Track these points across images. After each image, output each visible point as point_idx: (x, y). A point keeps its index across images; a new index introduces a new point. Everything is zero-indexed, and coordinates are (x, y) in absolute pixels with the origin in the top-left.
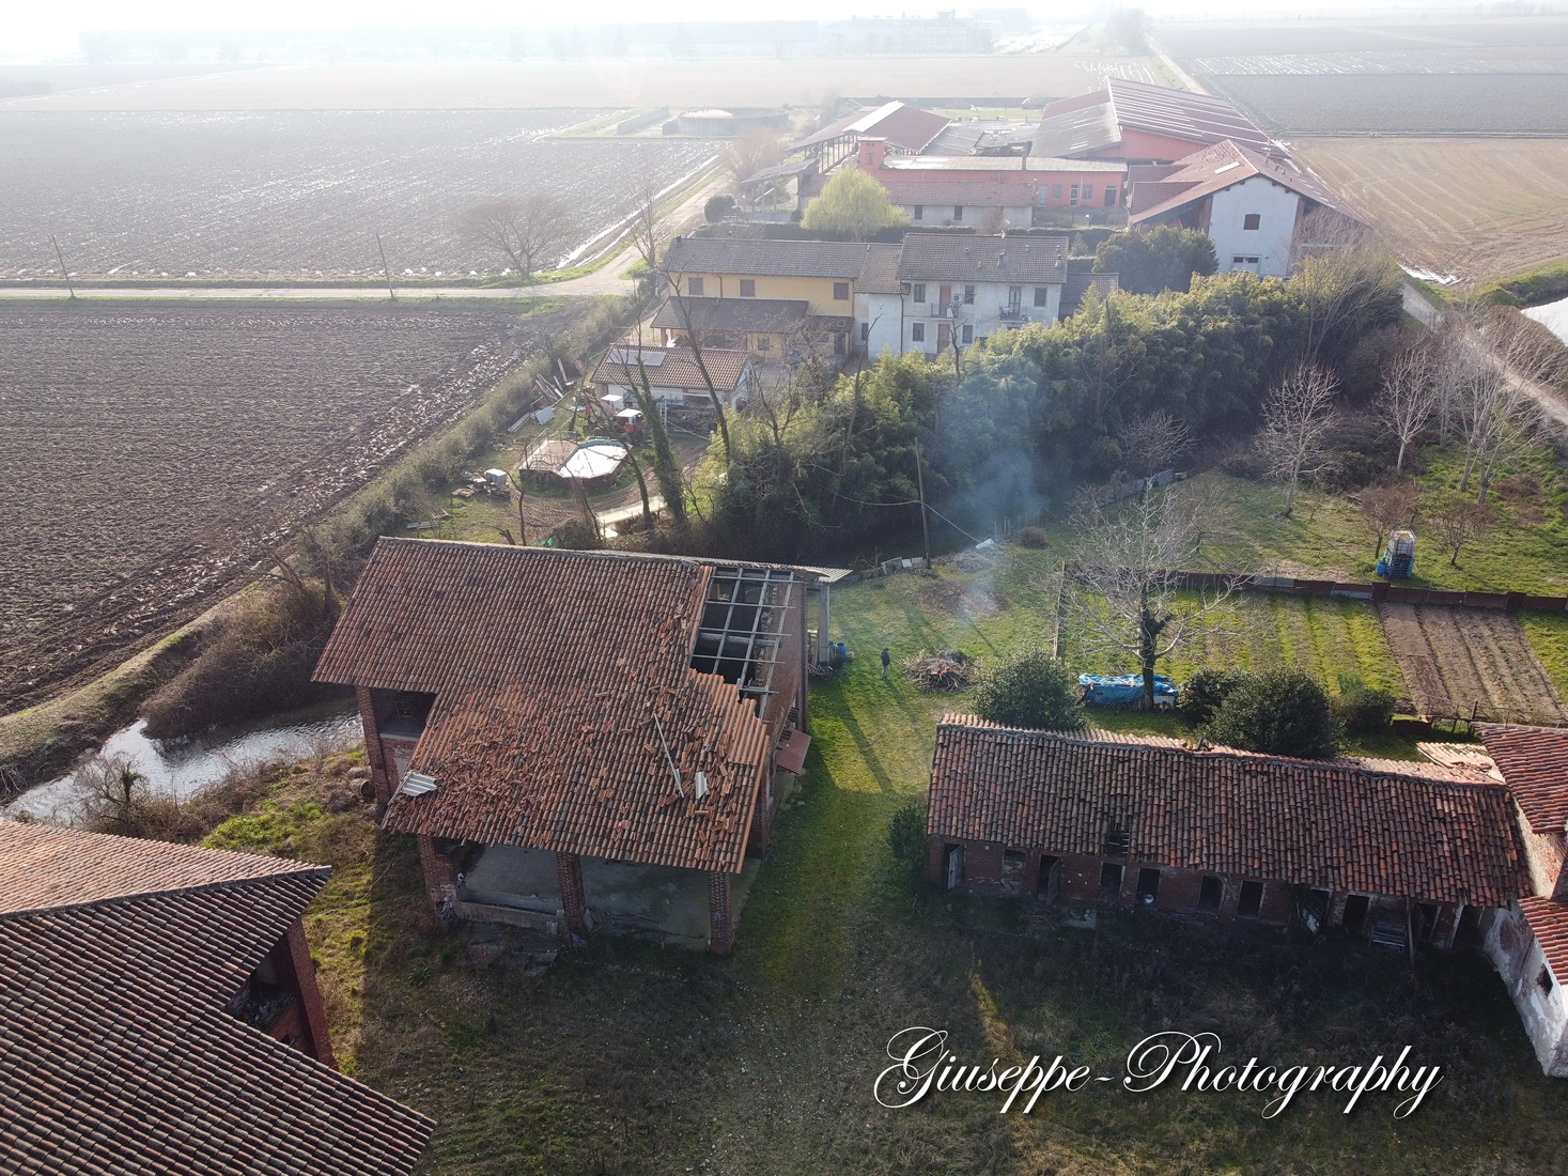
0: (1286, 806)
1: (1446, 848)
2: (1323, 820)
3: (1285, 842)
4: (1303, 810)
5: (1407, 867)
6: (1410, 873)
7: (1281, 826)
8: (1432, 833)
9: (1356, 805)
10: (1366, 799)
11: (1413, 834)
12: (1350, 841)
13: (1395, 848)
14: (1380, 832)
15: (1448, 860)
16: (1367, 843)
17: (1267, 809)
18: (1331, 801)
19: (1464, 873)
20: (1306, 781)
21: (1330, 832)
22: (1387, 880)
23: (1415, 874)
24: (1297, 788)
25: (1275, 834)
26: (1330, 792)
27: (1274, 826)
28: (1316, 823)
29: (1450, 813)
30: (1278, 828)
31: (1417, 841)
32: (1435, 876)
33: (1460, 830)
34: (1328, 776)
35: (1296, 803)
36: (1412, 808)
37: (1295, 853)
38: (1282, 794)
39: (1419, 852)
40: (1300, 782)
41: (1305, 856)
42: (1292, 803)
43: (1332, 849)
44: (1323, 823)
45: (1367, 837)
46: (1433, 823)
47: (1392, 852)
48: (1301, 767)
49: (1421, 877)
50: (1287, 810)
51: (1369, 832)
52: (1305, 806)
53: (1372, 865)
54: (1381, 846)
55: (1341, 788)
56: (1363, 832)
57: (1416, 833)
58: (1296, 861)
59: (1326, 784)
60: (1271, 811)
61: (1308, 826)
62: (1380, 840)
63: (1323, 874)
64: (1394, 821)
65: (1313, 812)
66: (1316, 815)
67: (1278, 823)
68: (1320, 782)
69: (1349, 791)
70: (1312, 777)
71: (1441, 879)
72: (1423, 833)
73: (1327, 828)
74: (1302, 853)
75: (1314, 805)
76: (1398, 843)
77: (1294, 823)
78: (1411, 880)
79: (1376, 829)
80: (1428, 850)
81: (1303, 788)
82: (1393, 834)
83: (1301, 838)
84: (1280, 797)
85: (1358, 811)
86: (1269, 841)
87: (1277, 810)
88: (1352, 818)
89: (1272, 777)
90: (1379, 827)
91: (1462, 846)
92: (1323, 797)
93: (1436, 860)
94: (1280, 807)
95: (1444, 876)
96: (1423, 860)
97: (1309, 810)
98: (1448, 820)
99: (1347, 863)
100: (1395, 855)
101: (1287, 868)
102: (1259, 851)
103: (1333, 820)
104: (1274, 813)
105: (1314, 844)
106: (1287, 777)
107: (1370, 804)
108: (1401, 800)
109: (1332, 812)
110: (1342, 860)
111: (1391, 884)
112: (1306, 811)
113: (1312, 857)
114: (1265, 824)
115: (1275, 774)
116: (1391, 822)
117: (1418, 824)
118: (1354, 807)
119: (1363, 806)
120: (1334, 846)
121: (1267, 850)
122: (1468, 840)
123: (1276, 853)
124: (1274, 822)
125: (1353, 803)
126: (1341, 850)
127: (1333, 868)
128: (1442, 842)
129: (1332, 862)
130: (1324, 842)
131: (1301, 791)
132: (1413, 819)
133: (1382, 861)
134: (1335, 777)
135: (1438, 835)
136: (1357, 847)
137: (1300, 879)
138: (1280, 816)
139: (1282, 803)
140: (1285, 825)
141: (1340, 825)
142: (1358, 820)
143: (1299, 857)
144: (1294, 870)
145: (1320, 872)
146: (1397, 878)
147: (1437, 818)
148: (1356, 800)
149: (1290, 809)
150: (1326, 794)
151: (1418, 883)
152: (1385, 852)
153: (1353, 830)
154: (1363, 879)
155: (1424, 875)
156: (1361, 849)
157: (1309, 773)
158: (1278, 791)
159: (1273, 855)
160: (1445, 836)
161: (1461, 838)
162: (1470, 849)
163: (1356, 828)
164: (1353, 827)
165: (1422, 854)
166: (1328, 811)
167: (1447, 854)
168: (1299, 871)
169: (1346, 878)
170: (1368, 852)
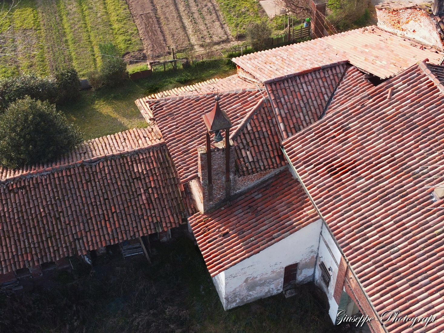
0: (41, 207)
1: (144, 197)
2: (66, 208)
3: (45, 233)
4: (52, 205)
5: (123, 221)
6: (126, 224)
7: (40, 223)
8: (134, 190)
9: (85, 189)
10: (90, 181)
11: (123, 196)
12: (86, 215)
13: (113, 210)
14: (102, 202)
15: (146, 205)
16: (96, 214)
17: (29, 214)
18: (69, 192)
19: (156, 210)
20: (51, 183)
21: (72, 214)
22: (113, 235)
23: (128, 223)
24: (46, 190)
25: (38, 231)
26: (67, 185)
27: (36, 225)
28: (62, 212)
29: (143, 171)
30: (38, 225)
31: (126, 200)
32: (140, 220)
33: (150, 182)
34: (64, 174)
35: (47, 202)
36: (120, 178)
37: (53, 239)
38: (37, 199)
39: (128, 207)
40: (47, 185)
41: (60, 238)
42: (44, 203)
43: (75, 226)
44: (67, 210)
45: (95, 209)
46: (134, 182)
47: (113, 213)
48: (45, 173)
49: (132, 224)
50: (42, 210)
51: (96, 205)
52: (53, 202)
53: (102, 228)
54: (105, 212)
55: (74, 180)
56: (93, 206)
57: (125, 194)
58: (54, 244)
59: (64, 181)
60: (32, 214)
61: (57, 216)
62: (104, 209)
63: (73, 247)
64: (110, 190)
65: (59, 205)
66: (61, 206)
67: (38, 222)
68: (59, 181)
69: (79, 180)
70: (54, 179)
71: (144, 220)
72: (129, 193)
73: (70, 213)
74: (57, 237)
75: (59, 199)
76: (115, 206)
77: (48, 217)
78: (127, 229)
79: (100, 201)
80: (133, 204)
81: (50, 189)
82: (111, 201)
83: (55, 226)
84: (36, 202)
85: (87, 193)
86: (35, 237)
87: (36, 212)
88: (84, 199)
89: (28, 189)
90: (102, 199)
91: (153, 193)
92: (64, 190)
93: (139, 209)
94: (37, 210)
95: (145, 218)
96: (131, 212)
97: (56, 204)
98: (142, 177)
99: (86, 232)
100: (115, 214)
101: (50, 252)
102: (30, 247)
103: (72, 205)
104: (34, 215)
105: (63, 227)
106: (38, 184)
107: (94, 184)
108: (112, 174)
109: (71, 199)
110: (83, 231)
111: (115, 237)
112: (54, 206)
113: (64, 237)
114: (30, 226)
115: (29, 186)
116: (109, 192)
117: (125, 188)
118: (84, 191)
119: (90, 187)
120: (77, 224)
121: (34, 244)
122: (155, 187)
123: (41, 244)
124: (35, 222)
125: (83, 188)
126: (81, 224)
127: (79, 240)
128: (141, 195)
129: (77, 236)
130: (69, 224)
131: (49, 192)
132: (121, 185)
133: (107, 222)
134: (68, 174)
135: (138, 190)
136: (91, 219)
137: (60, 256)
138: (39, 216)
139: (38, 206)
140: (42, 221)
141: (78, 207)
142: (88, 199)
143: (56, 240)
144: (54, 251)
145: (71, 245)
146: (118, 230)
147: (136, 178)
148: (85, 185)
149: (44, 208)
150: (65, 188)
151: (131, 229)
152: (108, 215)
153: (86, 208)
154: (98, 240)
155: (134, 222)
156: (93, 219)
157: (51, 176)
158: (34, 198)
159: (39, 247)
160: (142, 190)
161: (151, 187)
162: (157, 193)
163: (88, 205)
164: (86, 205)
165: (130, 207)
166: (68, 200)
167: (145, 202)
168: (58, 250)
169: (88, 243)
170: (98, 220)
